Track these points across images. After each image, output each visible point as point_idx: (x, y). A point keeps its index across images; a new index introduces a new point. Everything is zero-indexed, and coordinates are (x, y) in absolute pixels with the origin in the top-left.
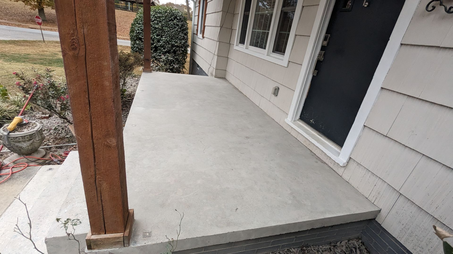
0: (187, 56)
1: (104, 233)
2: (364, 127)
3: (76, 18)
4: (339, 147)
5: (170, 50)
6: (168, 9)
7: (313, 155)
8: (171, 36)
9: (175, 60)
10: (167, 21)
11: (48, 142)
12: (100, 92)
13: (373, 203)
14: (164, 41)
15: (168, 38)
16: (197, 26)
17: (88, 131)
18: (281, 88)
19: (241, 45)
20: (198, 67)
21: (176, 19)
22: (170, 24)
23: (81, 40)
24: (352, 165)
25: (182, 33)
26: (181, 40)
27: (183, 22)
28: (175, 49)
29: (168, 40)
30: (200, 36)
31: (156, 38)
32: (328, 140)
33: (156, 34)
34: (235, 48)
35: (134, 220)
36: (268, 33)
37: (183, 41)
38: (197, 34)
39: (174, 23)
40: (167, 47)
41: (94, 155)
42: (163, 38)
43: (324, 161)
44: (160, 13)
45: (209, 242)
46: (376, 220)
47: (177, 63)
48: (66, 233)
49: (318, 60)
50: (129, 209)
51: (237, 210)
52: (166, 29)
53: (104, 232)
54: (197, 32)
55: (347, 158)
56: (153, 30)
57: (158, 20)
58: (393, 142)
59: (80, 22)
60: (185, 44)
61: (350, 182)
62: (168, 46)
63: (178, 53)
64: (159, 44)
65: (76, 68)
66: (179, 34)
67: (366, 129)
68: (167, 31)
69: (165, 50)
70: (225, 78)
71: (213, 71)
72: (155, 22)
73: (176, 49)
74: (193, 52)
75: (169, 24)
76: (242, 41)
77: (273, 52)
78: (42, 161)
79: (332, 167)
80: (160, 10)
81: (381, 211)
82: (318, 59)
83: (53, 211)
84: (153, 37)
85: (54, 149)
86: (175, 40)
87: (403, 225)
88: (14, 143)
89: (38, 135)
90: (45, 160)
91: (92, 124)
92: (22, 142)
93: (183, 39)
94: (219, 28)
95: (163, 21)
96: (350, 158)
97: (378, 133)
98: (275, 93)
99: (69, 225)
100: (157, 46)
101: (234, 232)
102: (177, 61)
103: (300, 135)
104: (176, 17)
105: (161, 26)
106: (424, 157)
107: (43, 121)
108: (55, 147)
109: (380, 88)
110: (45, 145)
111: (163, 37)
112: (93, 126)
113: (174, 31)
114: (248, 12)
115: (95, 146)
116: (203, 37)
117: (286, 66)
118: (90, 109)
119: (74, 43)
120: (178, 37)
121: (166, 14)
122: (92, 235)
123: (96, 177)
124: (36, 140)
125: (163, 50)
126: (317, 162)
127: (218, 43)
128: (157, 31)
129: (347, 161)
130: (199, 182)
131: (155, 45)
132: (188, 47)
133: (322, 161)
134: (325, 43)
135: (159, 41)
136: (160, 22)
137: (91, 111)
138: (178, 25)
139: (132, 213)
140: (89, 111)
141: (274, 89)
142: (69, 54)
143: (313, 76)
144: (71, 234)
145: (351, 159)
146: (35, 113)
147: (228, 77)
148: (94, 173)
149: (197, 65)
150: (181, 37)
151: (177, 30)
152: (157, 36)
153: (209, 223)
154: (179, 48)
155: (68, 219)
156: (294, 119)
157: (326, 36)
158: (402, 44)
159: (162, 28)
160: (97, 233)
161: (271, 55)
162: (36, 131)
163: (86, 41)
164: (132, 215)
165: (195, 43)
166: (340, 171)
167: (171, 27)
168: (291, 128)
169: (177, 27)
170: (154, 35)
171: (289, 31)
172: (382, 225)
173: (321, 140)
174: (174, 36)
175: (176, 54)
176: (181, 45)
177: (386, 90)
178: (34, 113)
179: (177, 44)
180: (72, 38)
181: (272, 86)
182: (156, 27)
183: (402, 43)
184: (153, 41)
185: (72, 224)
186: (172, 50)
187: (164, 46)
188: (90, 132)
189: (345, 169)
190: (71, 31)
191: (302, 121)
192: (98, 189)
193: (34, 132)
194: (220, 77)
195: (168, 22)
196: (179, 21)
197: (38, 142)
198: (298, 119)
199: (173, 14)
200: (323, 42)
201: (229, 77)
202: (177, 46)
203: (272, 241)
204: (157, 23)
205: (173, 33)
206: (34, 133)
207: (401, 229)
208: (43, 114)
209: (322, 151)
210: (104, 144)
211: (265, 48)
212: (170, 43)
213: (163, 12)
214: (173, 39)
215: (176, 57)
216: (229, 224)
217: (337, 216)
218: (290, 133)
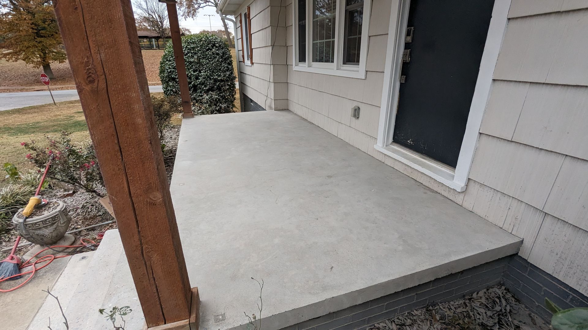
0: (235, 91)
1: (164, 323)
2: (479, 136)
3: (88, 41)
4: (452, 169)
5: (213, 87)
6: (203, 37)
7: (418, 184)
8: (212, 69)
9: (221, 99)
10: (204, 52)
11: (76, 224)
12: (132, 133)
13: (511, 233)
14: (204, 76)
15: (208, 73)
16: (242, 51)
17: (123, 187)
18: (362, 107)
19: (301, 64)
20: (251, 102)
21: (214, 47)
22: (209, 54)
23: (99, 68)
24: (474, 189)
25: (225, 62)
26: (225, 71)
27: (224, 50)
28: (218, 85)
29: (209, 74)
30: (248, 62)
31: (194, 75)
32: (435, 162)
33: (192, 69)
34: (295, 68)
35: (200, 302)
36: (333, 42)
37: (228, 73)
38: (244, 62)
39: (212, 53)
40: (208, 84)
41: (136, 218)
42: (202, 74)
43: (435, 190)
44: (193, 43)
45: (302, 316)
46: (519, 254)
47: (225, 102)
48: (115, 327)
49: (403, 62)
50: (192, 287)
51: (333, 269)
52: (204, 61)
53: (163, 321)
54: (244, 58)
55: (465, 180)
56: (188, 66)
57: (192, 52)
58: (522, 147)
59: (95, 45)
60: (230, 76)
61: (476, 210)
62: (210, 83)
63: (223, 89)
64: (198, 81)
65: (98, 106)
66: (221, 65)
67: (484, 138)
68: (205, 64)
69: (206, 88)
70: (288, 109)
71: (271, 103)
72: (188, 55)
73: (220, 84)
74: (243, 84)
75: (207, 55)
76: (302, 58)
77: (344, 63)
78: (72, 249)
79: (446, 196)
80: (193, 39)
81: (524, 242)
82: (403, 60)
83: (94, 310)
84: (190, 74)
85: (84, 232)
86: (217, 73)
87: (557, 254)
88: (33, 231)
89: (62, 217)
90: (76, 248)
91: (128, 177)
92: (43, 228)
93: (227, 70)
94: (271, 48)
95: (198, 52)
96: (469, 179)
97: (500, 139)
98: (356, 115)
99: (117, 316)
100: (196, 84)
101: (333, 297)
102: (223, 99)
103: (397, 163)
104: (214, 45)
105: (197, 58)
106: (568, 158)
107: (66, 199)
108: (85, 230)
109: (491, 80)
110: (73, 229)
111: (202, 71)
112: (129, 180)
113: (215, 62)
114: (303, 21)
115: (135, 206)
116: (252, 63)
117: (364, 78)
118: (122, 157)
119: (91, 74)
120: (220, 69)
121: (202, 42)
122: (148, 328)
123: (142, 247)
124: (61, 224)
125: (204, 88)
126: (426, 193)
127: (272, 66)
128: (193, 65)
129: (465, 183)
130: (276, 241)
131: (192, 83)
132: (234, 79)
133: (433, 191)
134: (409, 39)
135: (197, 78)
136: (195, 53)
137: (124, 160)
138: (218, 54)
139: (196, 293)
140: (121, 160)
141: (353, 109)
142: (87, 89)
143: (401, 84)
144: (121, 327)
145: (471, 180)
146: (56, 191)
147: (291, 108)
148: (139, 243)
149: (250, 100)
150: (224, 68)
151: (218, 61)
152: (194, 72)
153: (299, 291)
154: (223, 83)
155: (114, 309)
156: (386, 144)
157: (408, 29)
158: (509, 19)
159: (199, 61)
160: (155, 325)
161: (342, 68)
162: (59, 211)
163: (105, 70)
164: (196, 295)
165: (243, 73)
166: (459, 199)
167: (210, 57)
168: (384, 155)
169: (218, 57)
170: (190, 71)
171: (360, 33)
172: (528, 261)
173: (426, 163)
174: (215, 68)
175: (221, 91)
176: (225, 78)
177: (500, 82)
178: (54, 192)
179: (220, 78)
180: (87, 68)
181: (350, 107)
182: (191, 61)
183: (509, 17)
184: (190, 78)
185: (120, 313)
186: (216, 87)
187: (204, 83)
188: (127, 189)
189: (465, 195)
190: (84, 59)
191: (397, 145)
192: (147, 263)
193: (56, 213)
194: (281, 109)
195: (206, 52)
196: (219, 49)
197: (63, 225)
198: (391, 143)
199: (210, 41)
200: (406, 38)
201: (294, 107)
202: (222, 81)
203: (386, 304)
204: (192, 56)
205: (214, 65)
206: (56, 215)
207: (556, 261)
208: (65, 190)
209: (430, 177)
210: (147, 201)
211: (333, 62)
212: (212, 78)
213: (197, 41)
214: (214, 73)
215: (221, 94)
216: (325, 288)
217: (467, 256)
218: (384, 163)
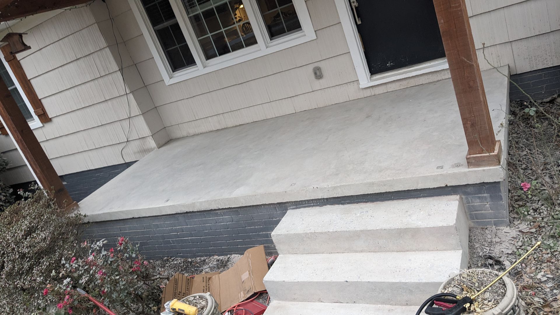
13: (501, 67)
18: (321, 65)
43: (436, 80)
46: (513, 73)
70: (171, 140)
77: (271, 40)
79: (447, 78)
81: (510, 65)
82: (354, 6)
98: (318, 76)
116: (47, 121)
117: (316, 38)
127: (130, 95)
141: (312, 73)
143: (358, 26)
147: (178, 134)
156: (369, 79)
161: (271, 44)
172: (518, 73)
173: (417, 68)
194: (164, 143)
198: (371, 77)
218: (375, 95)
